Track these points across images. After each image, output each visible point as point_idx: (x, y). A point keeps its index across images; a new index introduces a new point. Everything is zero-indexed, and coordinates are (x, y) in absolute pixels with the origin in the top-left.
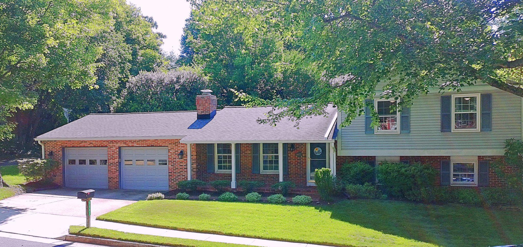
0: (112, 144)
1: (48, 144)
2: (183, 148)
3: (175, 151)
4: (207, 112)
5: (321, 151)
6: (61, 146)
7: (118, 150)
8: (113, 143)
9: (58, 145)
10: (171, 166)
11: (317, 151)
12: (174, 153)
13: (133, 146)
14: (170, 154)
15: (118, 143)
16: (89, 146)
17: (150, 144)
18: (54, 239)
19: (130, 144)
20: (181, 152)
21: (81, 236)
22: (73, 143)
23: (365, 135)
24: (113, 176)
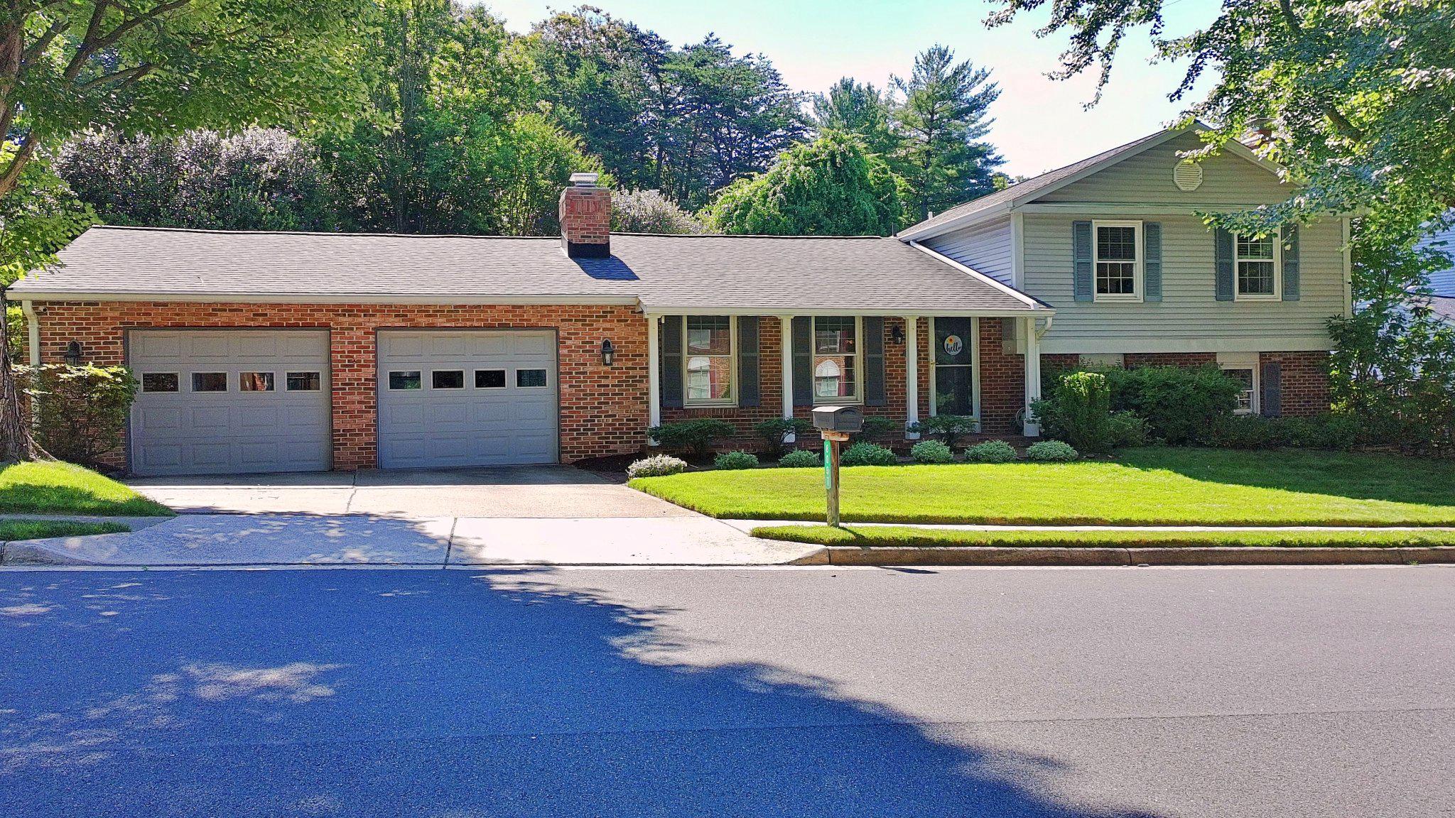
0: (351, 319)
1: (57, 314)
2: (608, 334)
3: (583, 343)
4: (599, 237)
5: (960, 345)
6: (121, 323)
7: (372, 338)
8: (355, 316)
9: (106, 318)
10: (570, 386)
11: (951, 345)
12: (580, 347)
13: (431, 327)
14: (565, 351)
15: (373, 315)
16: (252, 323)
17: (496, 320)
18: (789, 564)
19: (423, 321)
20: (606, 344)
22: (178, 315)
23: (1074, 305)
24: (354, 427)
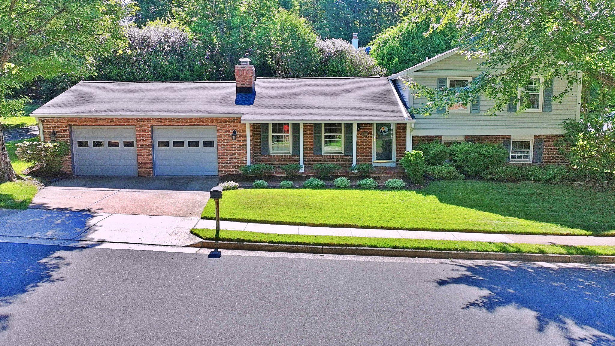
0: (142, 123)
1: (48, 121)
2: (236, 128)
3: (226, 131)
4: (248, 85)
5: (387, 130)
6: (68, 124)
7: (150, 129)
8: (143, 121)
9: (63, 123)
10: (222, 147)
11: (383, 130)
12: (225, 133)
13: (171, 125)
14: (219, 134)
15: (150, 121)
16: (109, 124)
17: (194, 123)
18: (187, 246)
19: (168, 123)
20: (235, 132)
21: (221, 242)
22: (86, 121)
23: (436, 115)
24: (145, 161)
